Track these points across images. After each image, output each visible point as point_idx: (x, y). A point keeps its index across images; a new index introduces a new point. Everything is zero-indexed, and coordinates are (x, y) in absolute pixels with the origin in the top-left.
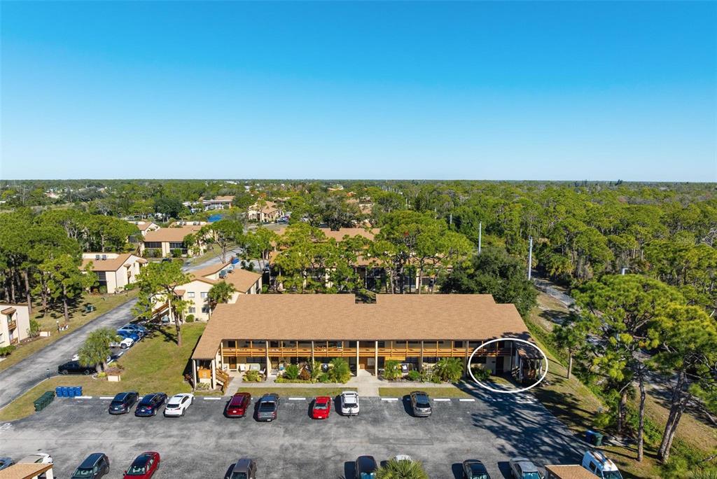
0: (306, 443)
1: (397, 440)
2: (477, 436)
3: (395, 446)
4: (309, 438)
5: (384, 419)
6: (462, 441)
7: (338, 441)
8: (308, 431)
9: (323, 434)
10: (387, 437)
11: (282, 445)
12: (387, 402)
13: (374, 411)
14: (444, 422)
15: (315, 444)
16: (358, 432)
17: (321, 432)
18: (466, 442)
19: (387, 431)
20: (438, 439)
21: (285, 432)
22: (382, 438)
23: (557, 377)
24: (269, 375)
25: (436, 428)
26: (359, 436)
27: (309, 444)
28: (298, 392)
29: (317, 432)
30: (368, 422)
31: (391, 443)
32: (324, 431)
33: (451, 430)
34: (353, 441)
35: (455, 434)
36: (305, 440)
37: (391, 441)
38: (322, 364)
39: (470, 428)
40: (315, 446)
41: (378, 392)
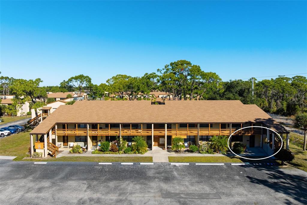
0: (103, 197)
1: (188, 194)
2: (257, 191)
3: (186, 200)
4: (108, 193)
5: (174, 178)
6: (246, 195)
7: (134, 195)
8: (109, 187)
9: (121, 189)
10: (177, 192)
11: (81, 199)
12: (175, 166)
13: (165, 172)
14: (225, 180)
15: (111, 198)
16: (152, 188)
17: (120, 187)
18: (250, 196)
19: (178, 187)
20: (223, 193)
21: (88, 188)
22: (174, 193)
23: (298, 150)
24: (90, 149)
25: (220, 184)
26: (152, 191)
27: (107, 198)
28: (107, 160)
29: (116, 188)
30: (160, 180)
31: (183, 198)
32: (122, 187)
33: (233, 186)
34: (146, 195)
35: (237, 189)
36: (103, 195)
37: (182, 196)
38: (127, 143)
39: (249, 184)
40: (112, 200)
41: (168, 160)
